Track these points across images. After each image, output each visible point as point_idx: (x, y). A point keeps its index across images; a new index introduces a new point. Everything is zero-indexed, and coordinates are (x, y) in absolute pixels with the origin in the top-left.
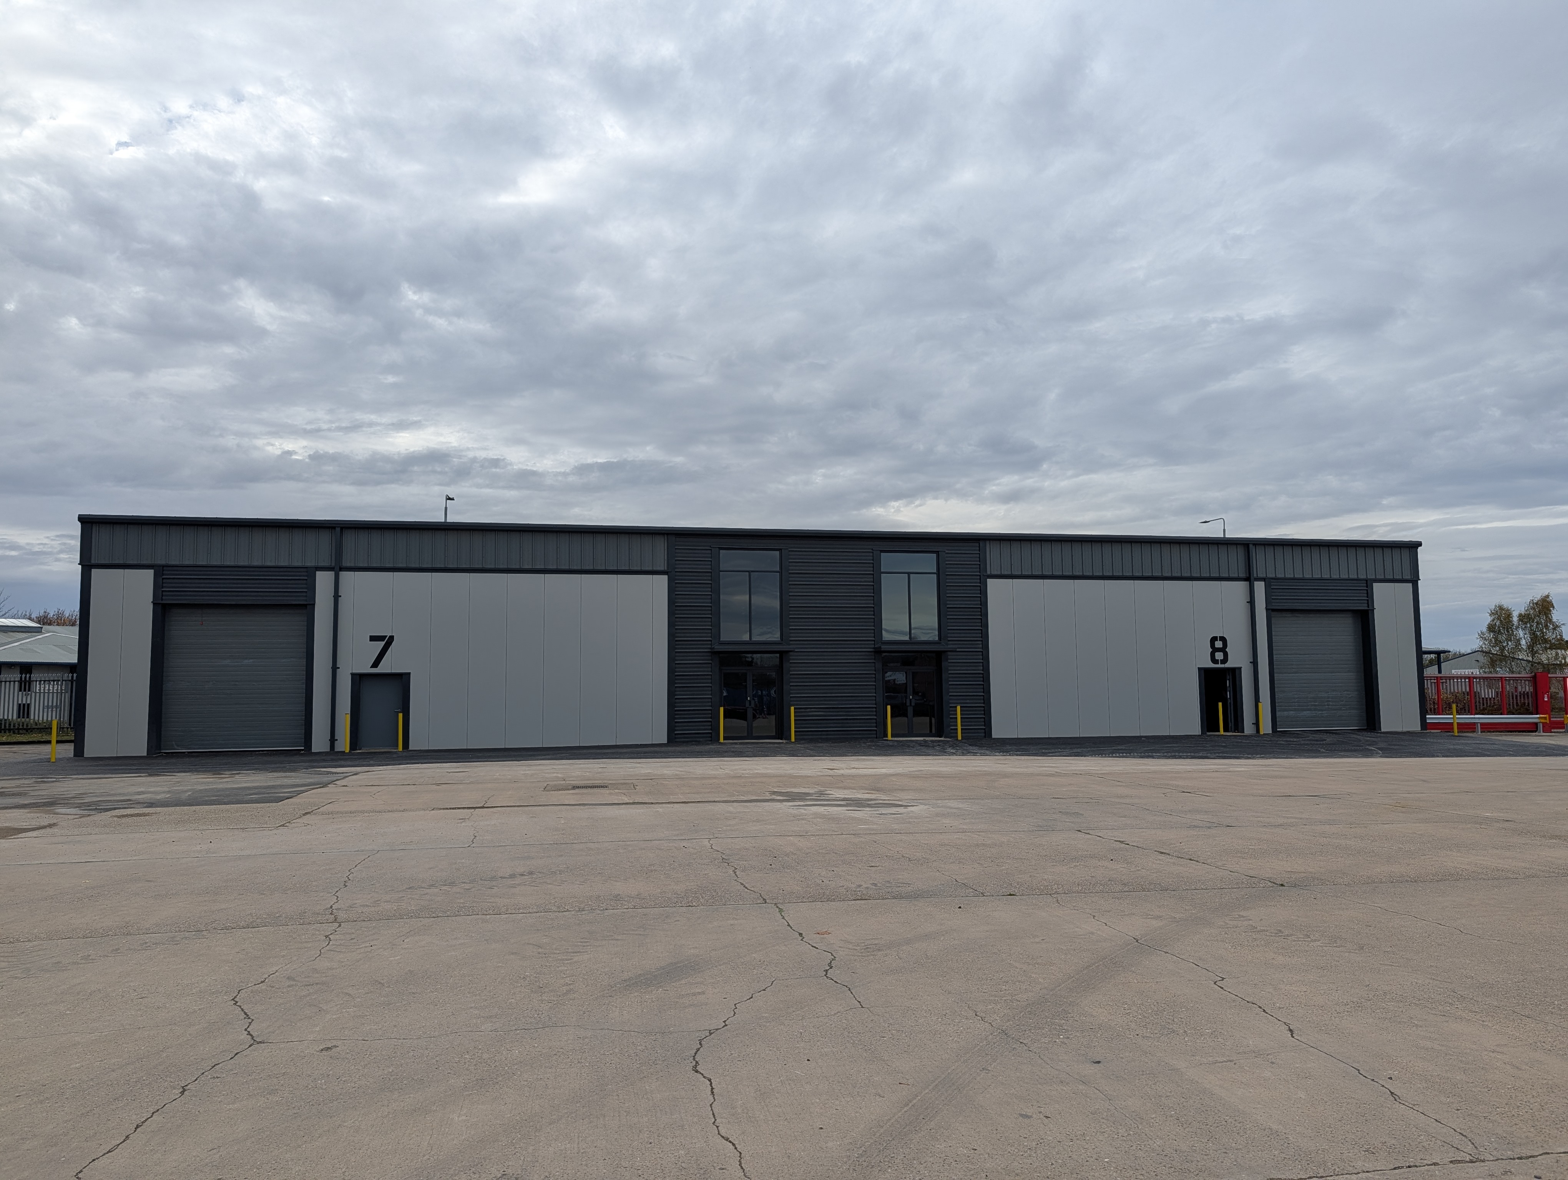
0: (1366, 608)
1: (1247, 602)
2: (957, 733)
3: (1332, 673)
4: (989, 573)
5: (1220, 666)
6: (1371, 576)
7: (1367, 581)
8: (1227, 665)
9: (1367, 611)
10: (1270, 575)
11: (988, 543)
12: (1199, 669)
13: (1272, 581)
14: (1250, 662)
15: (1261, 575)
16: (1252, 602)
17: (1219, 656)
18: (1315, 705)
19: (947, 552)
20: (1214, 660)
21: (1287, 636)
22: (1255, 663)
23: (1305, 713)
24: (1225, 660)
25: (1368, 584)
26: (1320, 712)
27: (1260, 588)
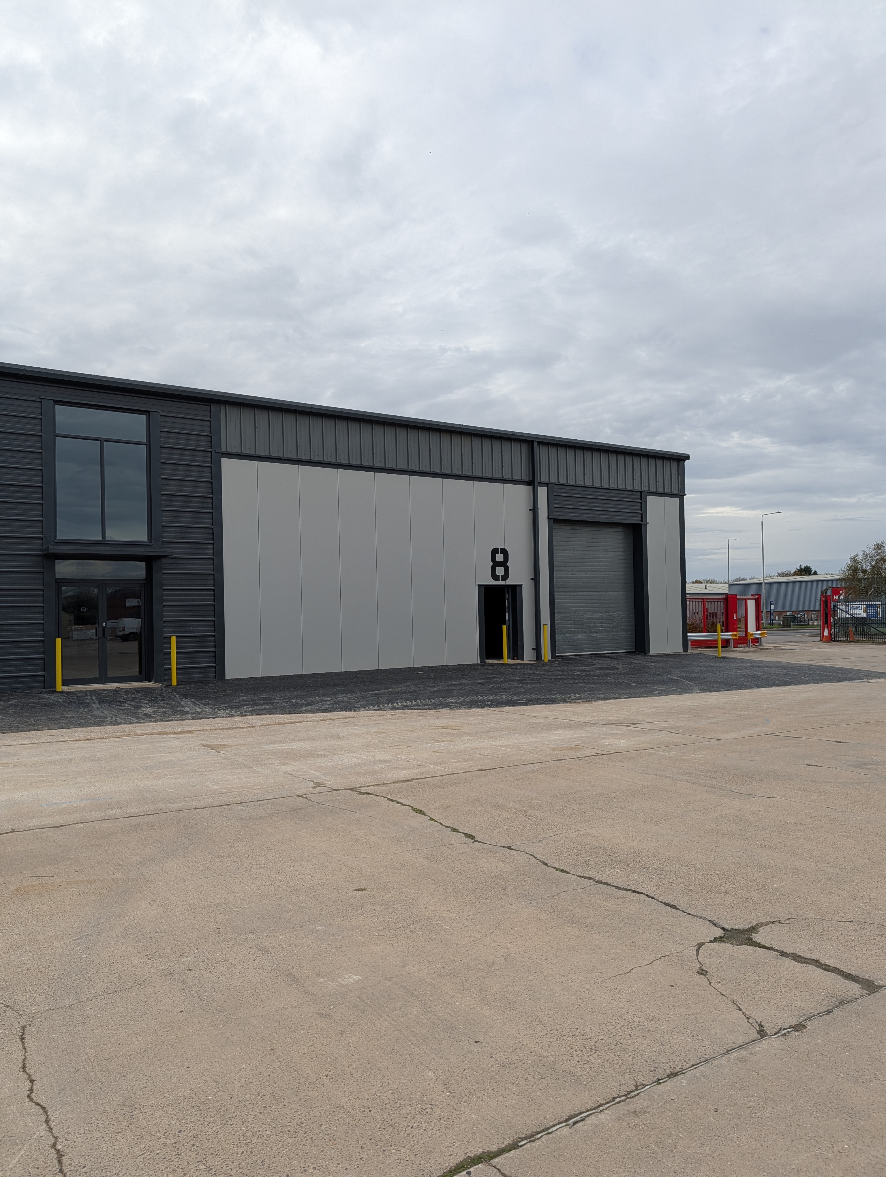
0: (640, 522)
1: (530, 510)
2: (170, 674)
3: (606, 592)
4: (223, 449)
5: (500, 582)
6: (645, 489)
7: (641, 492)
8: (508, 582)
9: (641, 525)
10: (554, 480)
11: (222, 408)
12: (479, 586)
13: (555, 486)
14: (532, 579)
15: (544, 480)
16: (534, 510)
17: (500, 571)
18: (590, 627)
19: (162, 413)
20: (495, 577)
21: (565, 550)
22: (536, 580)
23: (581, 636)
24: (505, 577)
25: (642, 496)
26: (594, 635)
27: (542, 492)
